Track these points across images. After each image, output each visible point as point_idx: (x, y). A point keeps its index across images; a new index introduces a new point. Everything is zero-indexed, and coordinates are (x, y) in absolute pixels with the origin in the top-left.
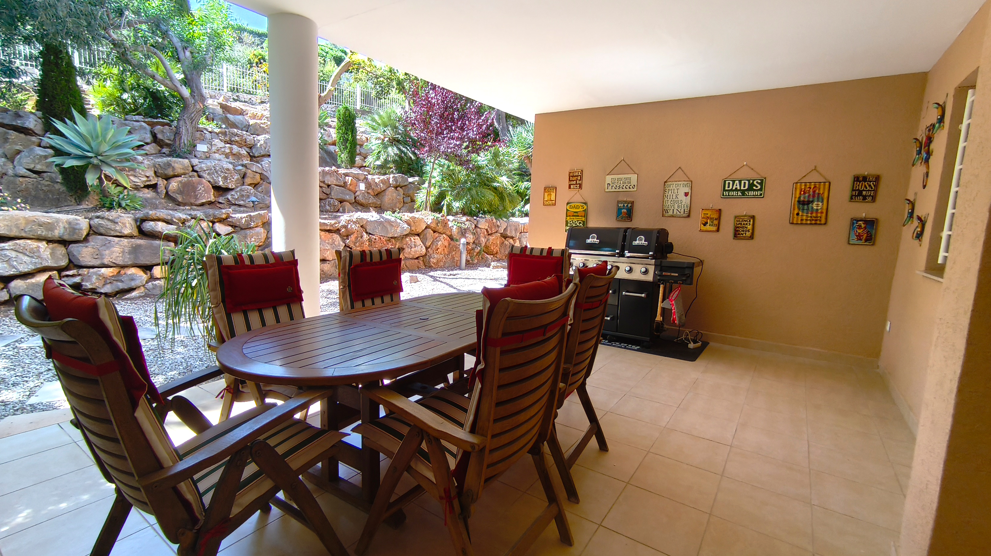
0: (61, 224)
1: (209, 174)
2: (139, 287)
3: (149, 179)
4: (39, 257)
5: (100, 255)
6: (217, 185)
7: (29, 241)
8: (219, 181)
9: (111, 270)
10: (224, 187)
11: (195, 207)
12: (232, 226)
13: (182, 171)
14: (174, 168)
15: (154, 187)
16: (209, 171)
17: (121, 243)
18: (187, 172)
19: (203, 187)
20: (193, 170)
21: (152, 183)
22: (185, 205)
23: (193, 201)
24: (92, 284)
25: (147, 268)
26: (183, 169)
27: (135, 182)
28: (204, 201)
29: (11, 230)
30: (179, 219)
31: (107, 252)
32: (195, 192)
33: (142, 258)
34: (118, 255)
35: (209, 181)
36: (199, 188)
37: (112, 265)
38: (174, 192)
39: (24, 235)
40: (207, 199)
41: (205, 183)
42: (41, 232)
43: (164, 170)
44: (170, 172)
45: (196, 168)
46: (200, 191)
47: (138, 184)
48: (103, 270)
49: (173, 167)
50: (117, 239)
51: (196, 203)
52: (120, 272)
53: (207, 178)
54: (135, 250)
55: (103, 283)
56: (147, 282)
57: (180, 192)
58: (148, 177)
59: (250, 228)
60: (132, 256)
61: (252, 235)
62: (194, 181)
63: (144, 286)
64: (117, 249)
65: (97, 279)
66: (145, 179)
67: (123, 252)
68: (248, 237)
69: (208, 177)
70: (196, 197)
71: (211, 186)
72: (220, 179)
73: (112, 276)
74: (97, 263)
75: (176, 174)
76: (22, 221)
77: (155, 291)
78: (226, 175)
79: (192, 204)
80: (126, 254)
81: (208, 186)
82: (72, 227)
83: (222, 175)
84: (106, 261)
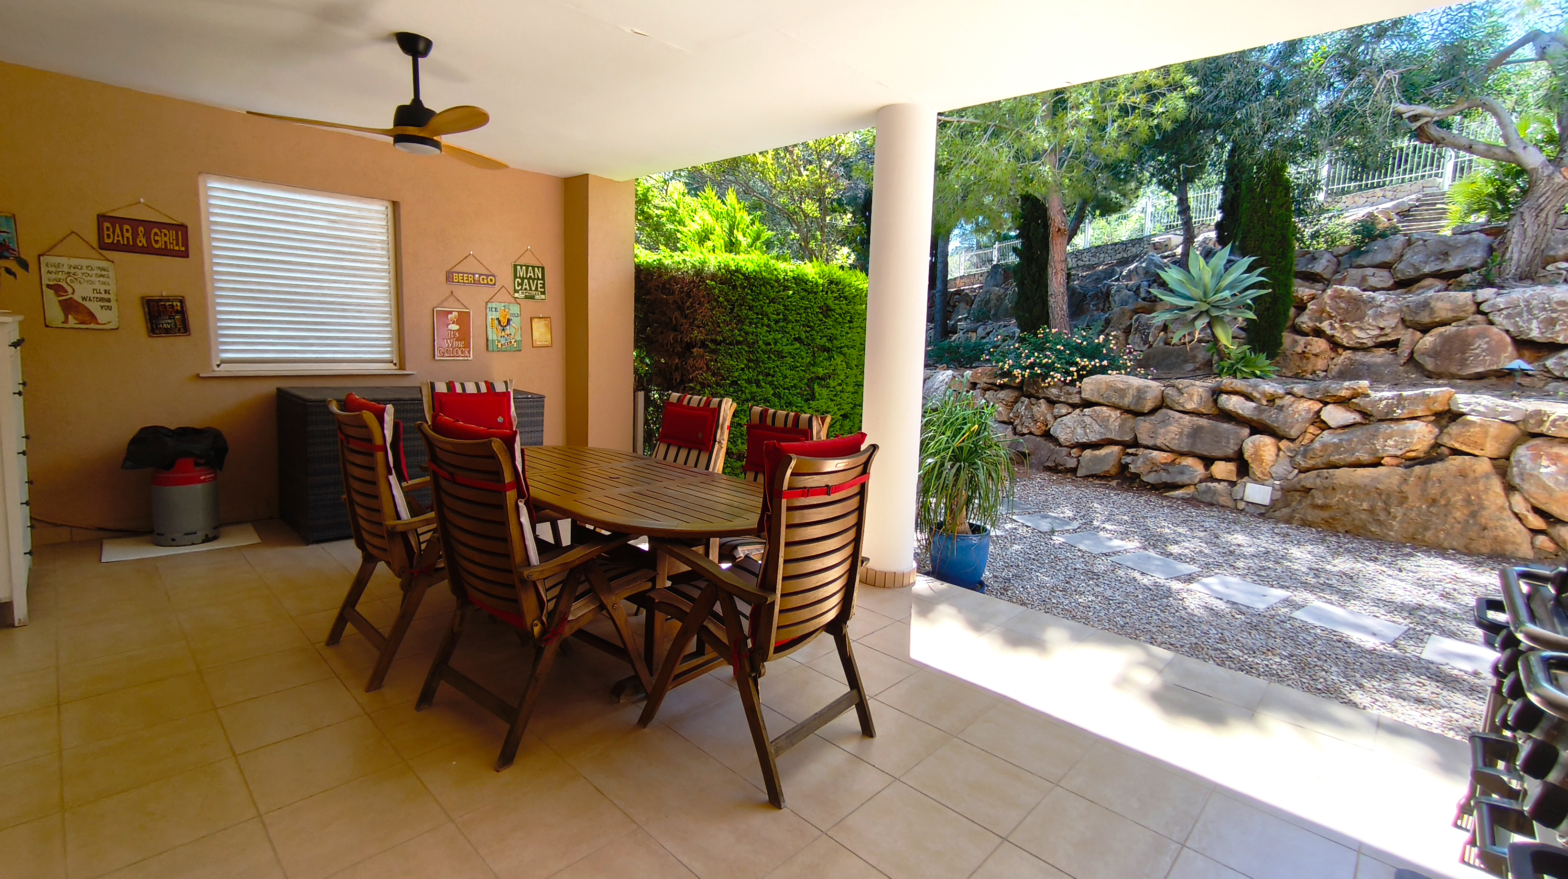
0: (1130, 391)
1: (1508, 316)
2: (1189, 485)
3: (1383, 333)
4: (1106, 427)
5: (1154, 434)
6: (1522, 337)
7: (1105, 408)
8: (1531, 330)
9: (1165, 455)
10: (1543, 340)
11: (1459, 381)
12: (1360, 412)
13: (1450, 315)
14: (1432, 311)
15: (1393, 345)
16: (1509, 310)
17: (1181, 421)
18: (1462, 314)
19: (1487, 343)
20: (1479, 312)
21: (1389, 339)
22: (1440, 376)
23: (1453, 369)
24: (1135, 468)
25: (1208, 461)
26: (1452, 310)
27: (1359, 338)
28: (1480, 369)
29: (1093, 395)
30: (1264, 394)
31: (1162, 430)
32: (1464, 353)
33: (1199, 446)
34: (1173, 436)
35: (1507, 331)
36: (1476, 346)
37: (1165, 448)
38: (1423, 354)
39: (1101, 401)
40: (1489, 366)
41: (1496, 334)
42: (1115, 400)
43: (1413, 314)
44: (1425, 318)
45: (1484, 307)
46: (1477, 351)
47: (1364, 341)
48: (1155, 453)
49: (1432, 308)
50: (1178, 415)
51: (1460, 373)
52: (1174, 460)
53: (1501, 324)
54: (1196, 432)
55: (1149, 469)
56: (1201, 482)
57: (1434, 353)
58: (1382, 329)
59: (1392, 420)
60: (1190, 441)
61: (1391, 433)
62: (1469, 332)
63: (1195, 485)
64: (1174, 428)
65: (1144, 462)
66: (1376, 332)
67: (1181, 433)
68: (1380, 437)
69: (1505, 322)
70: (1463, 363)
71: (1508, 339)
72: (1535, 324)
73: (1163, 464)
74: (1150, 443)
75: (1437, 320)
76: (1104, 386)
77: (1204, 496)
78: (1554, 315)
79: (1453, 376)
80: (1185, 437)
81: (1502, 340)
82: (1140, 393)
83: (1543, 315)
84: (1159, 442)
